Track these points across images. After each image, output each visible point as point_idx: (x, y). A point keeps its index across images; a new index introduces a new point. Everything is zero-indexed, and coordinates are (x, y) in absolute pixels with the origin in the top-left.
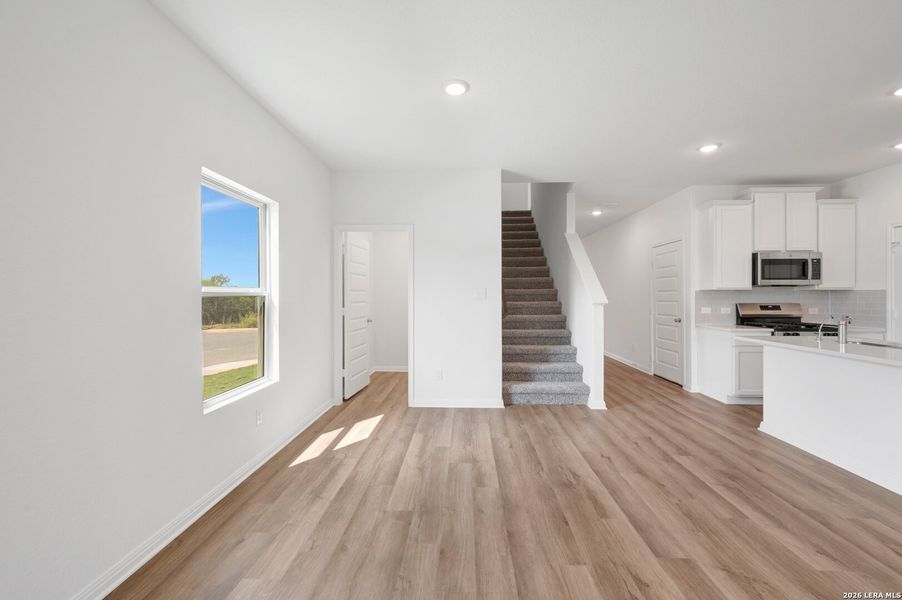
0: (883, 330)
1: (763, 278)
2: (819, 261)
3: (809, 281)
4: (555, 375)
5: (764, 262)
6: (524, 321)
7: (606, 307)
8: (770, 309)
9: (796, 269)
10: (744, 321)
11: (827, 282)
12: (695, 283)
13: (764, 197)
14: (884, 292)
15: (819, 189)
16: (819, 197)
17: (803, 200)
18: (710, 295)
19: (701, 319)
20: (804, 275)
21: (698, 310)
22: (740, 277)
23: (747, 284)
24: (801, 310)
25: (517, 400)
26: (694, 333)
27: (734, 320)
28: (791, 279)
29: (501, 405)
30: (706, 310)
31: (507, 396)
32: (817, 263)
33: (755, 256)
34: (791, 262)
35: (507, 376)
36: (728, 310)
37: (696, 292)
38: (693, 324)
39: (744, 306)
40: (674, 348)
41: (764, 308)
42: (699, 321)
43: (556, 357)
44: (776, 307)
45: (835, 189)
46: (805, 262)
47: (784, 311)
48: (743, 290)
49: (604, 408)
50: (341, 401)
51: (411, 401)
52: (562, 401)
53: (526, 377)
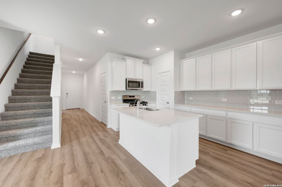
0: (155, 102)
1: (128, 87)
2: (143, 82)
3: (140, 88)
5: (129, 82)
8: (132, 97)
9: (137, 84)
10: (125, 101)
11: (145, 88)
12: (109, 89)
13: (129, 60)
14: (156, 91)
15: (143, 60)
16: (143, 63)
17: (139, 62)
18: (114, 92)
19: (111, 101)
21: (110, 98)
22: (122, 86)
23: (124, 89)
24: (140, 97)
26: (109, 106)
27: (122, 101)
28: (136, 87)
30: (113, 98)
32: (142, 83)
33: (126, 79)
34: (136, 82)
36: (120, 98)
37: (110, 91)
38: (109, 103)
39: (124, 96)
40: (104, 111)
41: (130, 97)
42: (110, 102)
43: (43, 123)
44: (134, 96)
45: (147, 61)
46: (139, 82)
47: (136, 98)
48: (124, 91)
49: (58, 146)
52: (35, 148)
53: (16, 137)
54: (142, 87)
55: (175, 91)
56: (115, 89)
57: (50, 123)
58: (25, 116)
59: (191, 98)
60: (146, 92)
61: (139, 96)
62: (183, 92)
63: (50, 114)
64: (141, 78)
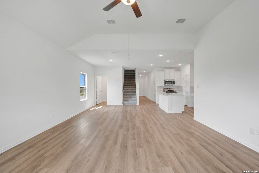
1: (166, 84)
2: (174, 81)
4: (132, 100)
6: (129, 91)
8: (168, 89)
9: (171, 82)
12: (157, 85)
14: (183, 86)
15: (175, 69)
16: (175, 70)
17: (172, 71)
18: (159, 87)
20: (172, 84)
21: (157, 89)
22: (163, 84)
25: (125, 104)
28: (170, 84)
29: (122, 105)
30: (159, 89)
31: (123, 104)
33: (165, 80)
35: (124, 100)
36: (162, 89)
39: (165, 89)
40: (155, 96)
42: (157, 91)
43: (133, 97)
44: (170, 89)
45: (178, 69)
48: (164, 86)
49: (139, 105)
50: (96, 105)
51: (108, 104)
52: (133, 104)
53: (127, 101)
54: (174, 83)
56: (159, 85)
57: (136, 97)
58: (128, 95)
60: (177, 86)
61: (173, 88)
63: (136, 95)
64: (173, 79)
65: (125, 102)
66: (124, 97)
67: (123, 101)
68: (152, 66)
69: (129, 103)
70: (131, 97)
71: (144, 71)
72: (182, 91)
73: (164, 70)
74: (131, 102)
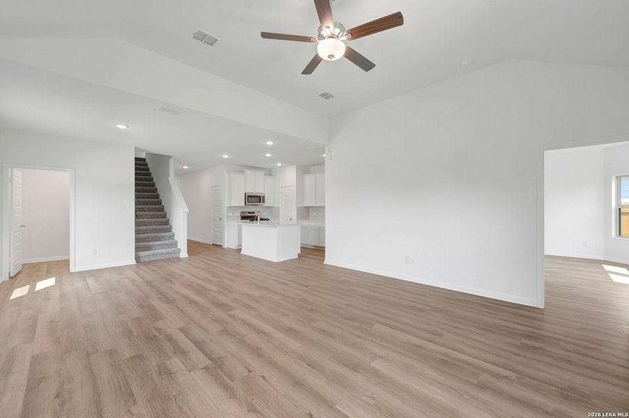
0: (279, 219)
1: (247, 202)
3: (261, 203)
4: (163, 246)
5: (248, 196)
6: (145, 222)
7: (188, 214)
8: (251, 213)
9: (258, 199)
10: (243, 218)
11: (267, 204)
12: (227, 205)
13: (248, 172)
14: (279, 207)
15: (265, 172)
16: (265, 174)
17: (260, 175)
18: (232, 208)
19: (228, 218)
20: (260, 202)
21: (227, 214)
22: (241, 202)
23: (243, 204)
25: (143, 259)
26: (226, 223)
27: (240, 217)
28: (256, 202)
29: (134, 263)
30: (230, 214)
31: (137, 258)
32: (264, 197)
33: (245, 194)
34: (257, 197)
35: (137, 249)
36: (238, 214)
37: (227, 207)
38: (225, 220)
39: (243, 212)
40: (219, 230)
41: (249, 213)
43: (164, 238)
44: (254, 213)
45: (269, 172)
46: (260, 197)
47: (256, 214)
48: (242, 207)
49: (187, 256)
50: (7, 279)
51: (73, 269)
52: (167, 256)
53: (149, 248)
54: (264, 202)
55: (297, 207)
56: (233, 205)
59: (315, 214)
60: (268, 207)
61: (259, 212)
62: (308, 208)
64: (262, 192)
65: (142, 254)
66: (137, 240)
67: (136, 251)
68: (227, 159)
69: (156, 254)
70: (156, 237)
71: (186, 167)
72: (277, 216)
73: (242, 172)
74: (164, 251)
